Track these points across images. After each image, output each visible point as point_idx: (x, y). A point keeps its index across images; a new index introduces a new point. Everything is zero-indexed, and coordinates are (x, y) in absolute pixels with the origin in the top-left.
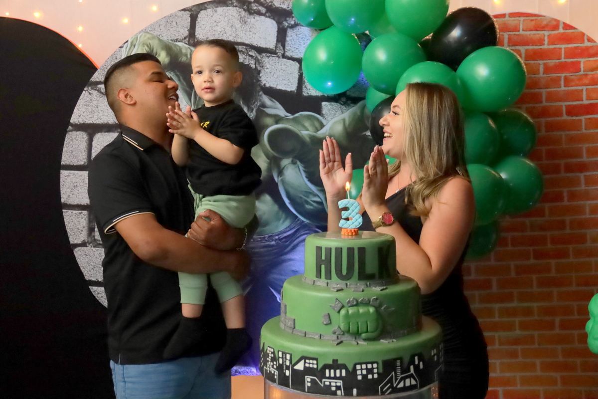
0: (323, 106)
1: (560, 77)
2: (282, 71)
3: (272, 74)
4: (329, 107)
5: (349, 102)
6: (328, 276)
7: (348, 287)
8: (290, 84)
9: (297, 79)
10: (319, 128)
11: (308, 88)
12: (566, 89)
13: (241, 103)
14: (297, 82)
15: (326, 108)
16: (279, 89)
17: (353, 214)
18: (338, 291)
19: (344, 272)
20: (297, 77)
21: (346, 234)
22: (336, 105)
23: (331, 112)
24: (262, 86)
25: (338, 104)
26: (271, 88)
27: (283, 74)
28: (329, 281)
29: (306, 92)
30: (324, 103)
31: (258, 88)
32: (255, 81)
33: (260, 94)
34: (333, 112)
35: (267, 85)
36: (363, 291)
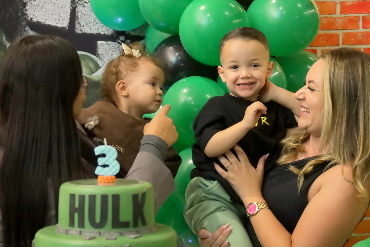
0: (99, 45)
1: (358, 17)
2: (52, 4)
3: (40, 7)
4: (106, 46)
5: (128, 41)
6: (82, 224)
7: (102, 235)
8: (61, 19)
9: (69, 14)
10: (94, 69)
11: (82, 25)
12: (365, 30)
13: (4, 39)
14: (69, 17)
15: (102, 47)
16: (49, 25)
17: (110, 160)
18: (91, 239)
19: (98, 219)
20: (69, 11)
21: (103, 181)
22: (114, 45)
23: (107, 52)
24: (29, 20)
25: (116, 43)
26: (38, 23)
27: (52, 8)
28: (82, 229)
29: (79, 30)
30: (99, 42)
31: (24, 23)
32: (20, 14)
33: (26, 29)
34: (110, 53)
35: (35, 20)
36: (116, 239)
